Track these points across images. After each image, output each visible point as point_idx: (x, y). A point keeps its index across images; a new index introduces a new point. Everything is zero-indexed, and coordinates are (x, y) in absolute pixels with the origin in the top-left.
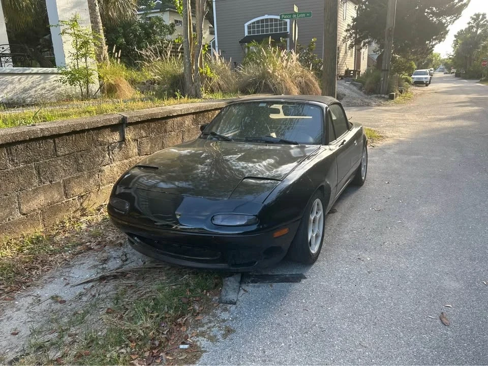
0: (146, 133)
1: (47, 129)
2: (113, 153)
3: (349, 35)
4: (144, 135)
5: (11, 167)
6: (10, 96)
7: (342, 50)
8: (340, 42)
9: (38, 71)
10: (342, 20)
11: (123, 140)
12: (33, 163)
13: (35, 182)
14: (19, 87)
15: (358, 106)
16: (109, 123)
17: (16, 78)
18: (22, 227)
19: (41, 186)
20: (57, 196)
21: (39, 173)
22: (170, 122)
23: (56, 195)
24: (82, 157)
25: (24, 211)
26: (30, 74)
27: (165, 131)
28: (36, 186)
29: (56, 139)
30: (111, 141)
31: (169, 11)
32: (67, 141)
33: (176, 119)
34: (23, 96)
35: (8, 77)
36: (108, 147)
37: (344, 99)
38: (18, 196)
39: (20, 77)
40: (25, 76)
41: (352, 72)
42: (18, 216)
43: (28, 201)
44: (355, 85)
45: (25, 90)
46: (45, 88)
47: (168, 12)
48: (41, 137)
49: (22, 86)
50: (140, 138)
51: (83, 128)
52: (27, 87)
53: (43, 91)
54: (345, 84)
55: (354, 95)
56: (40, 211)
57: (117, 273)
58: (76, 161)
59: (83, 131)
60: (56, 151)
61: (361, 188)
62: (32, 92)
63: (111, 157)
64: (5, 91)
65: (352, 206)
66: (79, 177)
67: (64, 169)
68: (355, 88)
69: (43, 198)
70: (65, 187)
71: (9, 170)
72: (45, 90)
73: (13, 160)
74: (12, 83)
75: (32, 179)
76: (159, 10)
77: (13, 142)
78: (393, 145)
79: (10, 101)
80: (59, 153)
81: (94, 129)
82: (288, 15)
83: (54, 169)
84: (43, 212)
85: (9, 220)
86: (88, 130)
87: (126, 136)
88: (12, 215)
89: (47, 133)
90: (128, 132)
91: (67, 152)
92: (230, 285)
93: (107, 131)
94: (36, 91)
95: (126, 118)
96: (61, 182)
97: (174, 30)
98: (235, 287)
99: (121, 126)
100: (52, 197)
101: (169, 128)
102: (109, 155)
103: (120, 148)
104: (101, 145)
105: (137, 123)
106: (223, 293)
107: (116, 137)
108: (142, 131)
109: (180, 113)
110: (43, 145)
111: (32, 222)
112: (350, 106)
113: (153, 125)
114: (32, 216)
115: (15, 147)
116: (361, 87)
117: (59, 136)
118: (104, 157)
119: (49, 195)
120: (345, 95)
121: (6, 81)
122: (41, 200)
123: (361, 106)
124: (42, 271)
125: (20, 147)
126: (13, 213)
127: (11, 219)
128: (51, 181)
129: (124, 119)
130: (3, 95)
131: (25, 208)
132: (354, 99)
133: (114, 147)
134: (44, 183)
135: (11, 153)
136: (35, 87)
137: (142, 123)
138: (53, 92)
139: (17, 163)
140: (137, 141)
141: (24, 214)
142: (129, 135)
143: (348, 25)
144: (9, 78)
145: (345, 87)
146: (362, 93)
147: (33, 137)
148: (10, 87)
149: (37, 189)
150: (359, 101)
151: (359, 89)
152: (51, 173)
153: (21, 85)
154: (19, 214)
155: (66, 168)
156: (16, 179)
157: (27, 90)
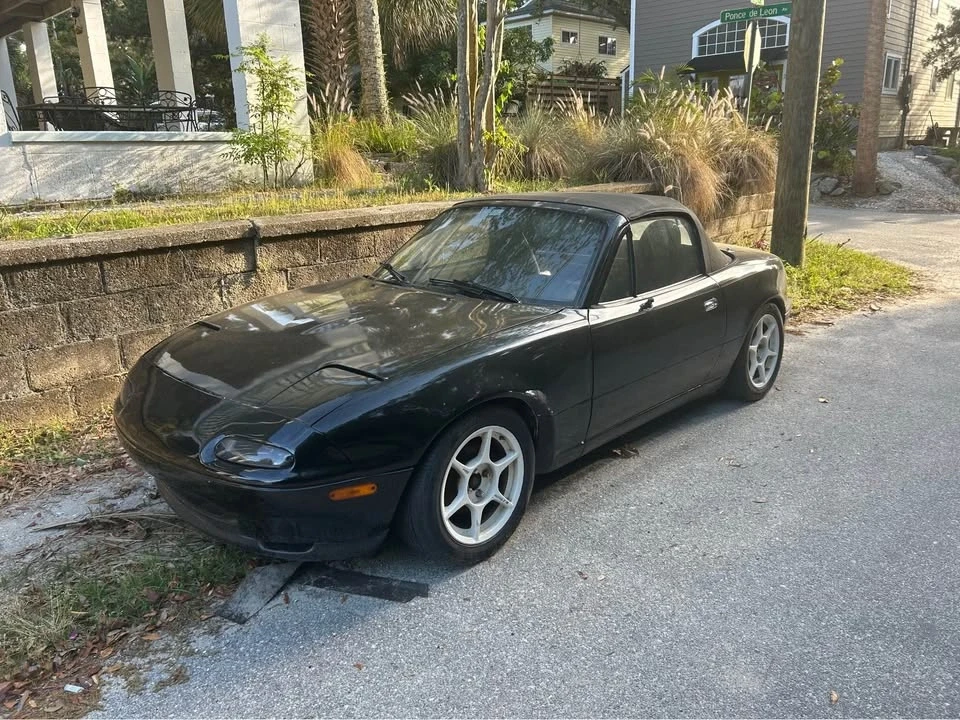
0: (308, 258)
1: (84, 244)
2: (229, 292)
3: (939, 48)
4: (302, 260)
5: (11, 307)
6: (143, 180)
7: (923, 82)
8: (917, 65)
9: (196, 137)
10: (928, 16)
11: (252, 268)
12: (58, 303)
13: (61, 336)
14: (161, 165)
15: (924, 212)
16: (219, 237)
17: (157, 150)
18: (33, 412)
19: (72, 343)
20: (104, 364)
21: (68, 321)
22: (365, 238)
23: (103, 362)
24: (160, 296)
25: (38, 384)
26: (182, 142)
27: (355, 256)
28: (62, 343)
29: (105, 263)
30: (225, 269)
31: (554, 14)
32: (127, 266)
33: (381, 233)
34: (168, 180)
35: (142, 148)
36: (219, 282)
37: (893, 194)
38: (25, 358)
39: (164, 148)
40: (173, 147)
41: (948, 132)
42: (24, 392)
43: (46, 369)
44: (935, 163)
45: (172, 171)
46: (208, 168)
47: (551, 17)
48: (71, 259)
49: (166, 163)
50: (292, 267)
51: (162, 245)
52: (176, 164)
53: (204, 174)
54: (912, 161)
55: (927, 185)
56: (70, 387)
57: (111, 518)
58: (148, 303)
59: (162, 250)
60: (104, 283)
61: (747, 408)
62: (184, 174)
63: (224, 299)
64: (136, 172)
65: (685, 448)
66: (153, 332)
67: (121, 317)
68: (934, 170)
69: (75, 364)
70: (122, 348)
71: (8, 312)
72: (208, 171)
73: (16, 296)
74: (148, 158)
75: (55, 330)
76: (528, 15)
77: (14, 266)
78: (930, 311)
79: (144, 190)
80: (111, 288)
81: (185, 247)
82: (738, 12)
83: (99, 315)
84: (76, 390)
85: (7, 398)
86: (174, 249)
87: (259, 262)
88: (12, 390)
89: (83, 252)
90: (264, 254)
91: (127, 288)
92: (258, 583)
93: (218, 252)
94: (191, 173)
95: (259, 228)
96: (115, 339)
97: (550, 52)
98: (268, 587)
99: (248, 242)
100: (96, 365)
101: (361, 250)
102: (221, 296)
103: (247, 284)
104: (203, 276)
105: (284, 238)
106: (237, 596)
107: (239, 262)
108: (297, 254)
109: (388, 221)
110: (77, 274)
111: (53, 405)
112: (905, 212)
113: (323, 243)
114: (53, 395)
115: (20, 274)
116: (950, 169)
117: (109, 257)
118: (210, 298)
119: (88, 359)
120: (900, 186)
121: (139, 155)
122: (71, 369)
123: (933, 211)
124: (17, 494)
125: (31, 274)
126: (15, 386)
127: (10, 396)
128: (94, 336)
129: (254, 230)
130: (132, 179)
131: (38, 381)
132: (922, 194)
133: (233, 282)
134: (79, 339)
135: (13, 284)
136: (189, 166)
137: (298, 240)
138: (223, 174)
139: (24, 301)
140: (286, 271)
141: (36, 391)
142: (266, 259)
143: (940, 26)
144: (144, 150)
145: (909, 168)
146: (948, 181)
147: (55, 258)
148: (145, 164)
149: (62, 349)
150: (933, 201)
151: (944, 173)
152: (94, 322)
153: (164, 163)
154: (28, 390)
155: (125, 314)
156: (21, 330)
157: (176, 171)
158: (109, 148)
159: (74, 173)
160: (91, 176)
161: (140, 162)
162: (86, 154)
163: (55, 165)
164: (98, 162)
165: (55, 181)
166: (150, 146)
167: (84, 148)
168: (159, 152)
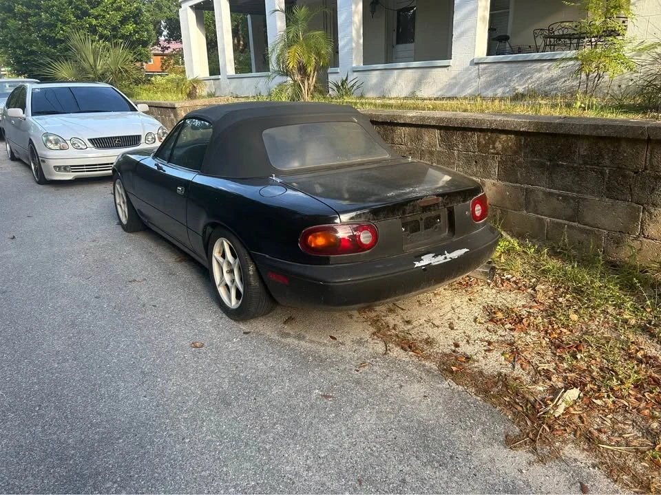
6: (532, 87)
17: (546, 65)
34: (547, 87)
39: (550, 64)
62: (559, 83)
130: (526, 86)
136: (564, 77)
157: (555, 81)
158: (519, 65)
159: (497, 81)
160: (505, 83)
161: (533, 74)
162: (506, 69)
163: (490, 76)
164: (511, 74)
165: (489, 85)
166: (543, 63)
167: (506, 66)
168: (547, 67)
